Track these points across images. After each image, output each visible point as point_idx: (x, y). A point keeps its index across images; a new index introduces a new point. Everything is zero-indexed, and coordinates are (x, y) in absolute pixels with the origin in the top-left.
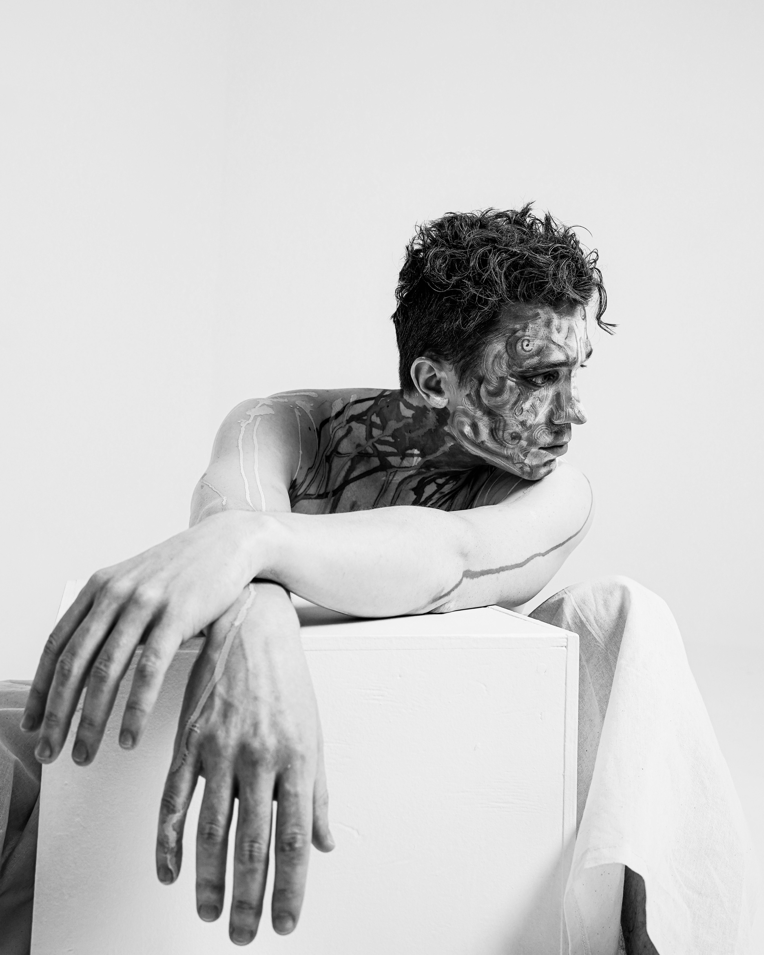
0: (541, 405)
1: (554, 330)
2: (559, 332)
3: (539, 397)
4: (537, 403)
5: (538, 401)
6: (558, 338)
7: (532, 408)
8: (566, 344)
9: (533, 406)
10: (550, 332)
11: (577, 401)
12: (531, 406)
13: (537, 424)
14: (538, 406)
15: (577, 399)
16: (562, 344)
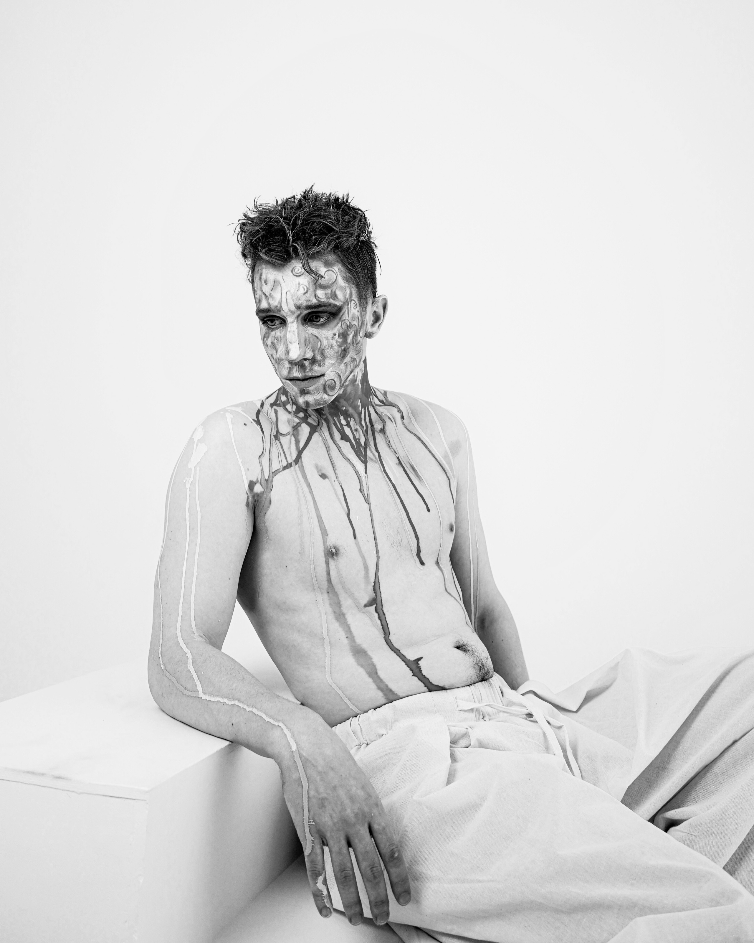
0: (278, 343)
1: (263, 283)
2: (266, 284)
3: (276, 337)
4: (275, 342)
5: (275, 340)
6: (267, 289)
7: (272, 345)
8: (270, 294)
9: (272, 343)
10: (261, 285)
11: (289, 342)
12: (271, 343)
13: (279, 358)
14: (276, 344)
15: (290, 341)
16: (267, 294)
